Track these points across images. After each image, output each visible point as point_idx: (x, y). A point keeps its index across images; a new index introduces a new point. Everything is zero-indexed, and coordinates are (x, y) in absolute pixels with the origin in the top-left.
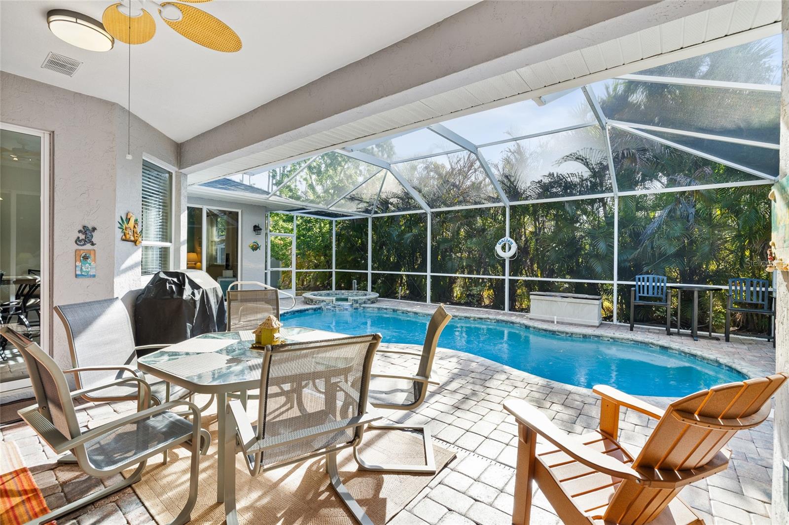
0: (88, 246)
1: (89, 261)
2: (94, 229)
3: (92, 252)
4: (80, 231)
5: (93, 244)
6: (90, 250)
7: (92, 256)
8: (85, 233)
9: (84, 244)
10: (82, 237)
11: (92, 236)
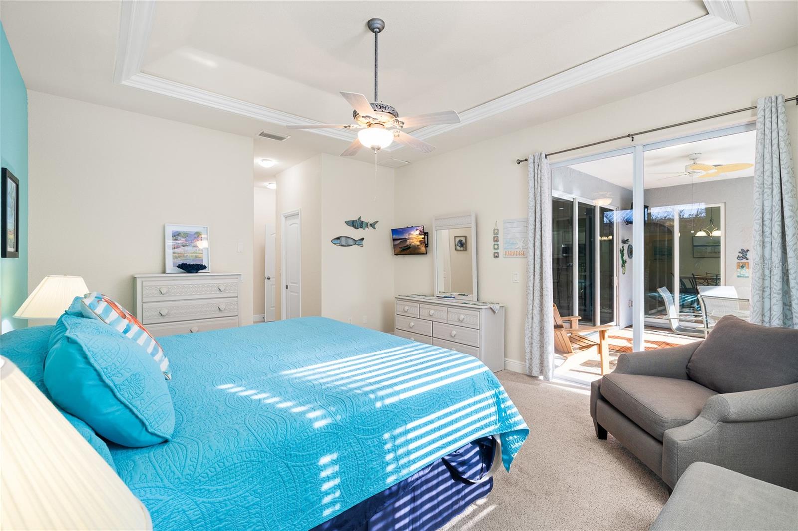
0: (744, 260)
1: (744, 268)
2: (748, 251)
3: (747, 264)
4: (739, 252)
5: (747, 259)
6: (745, 263)
7: (747, 266)
8: (742, 253)
9: (742, 259)
10: (741, 255)
11: (746, 255)
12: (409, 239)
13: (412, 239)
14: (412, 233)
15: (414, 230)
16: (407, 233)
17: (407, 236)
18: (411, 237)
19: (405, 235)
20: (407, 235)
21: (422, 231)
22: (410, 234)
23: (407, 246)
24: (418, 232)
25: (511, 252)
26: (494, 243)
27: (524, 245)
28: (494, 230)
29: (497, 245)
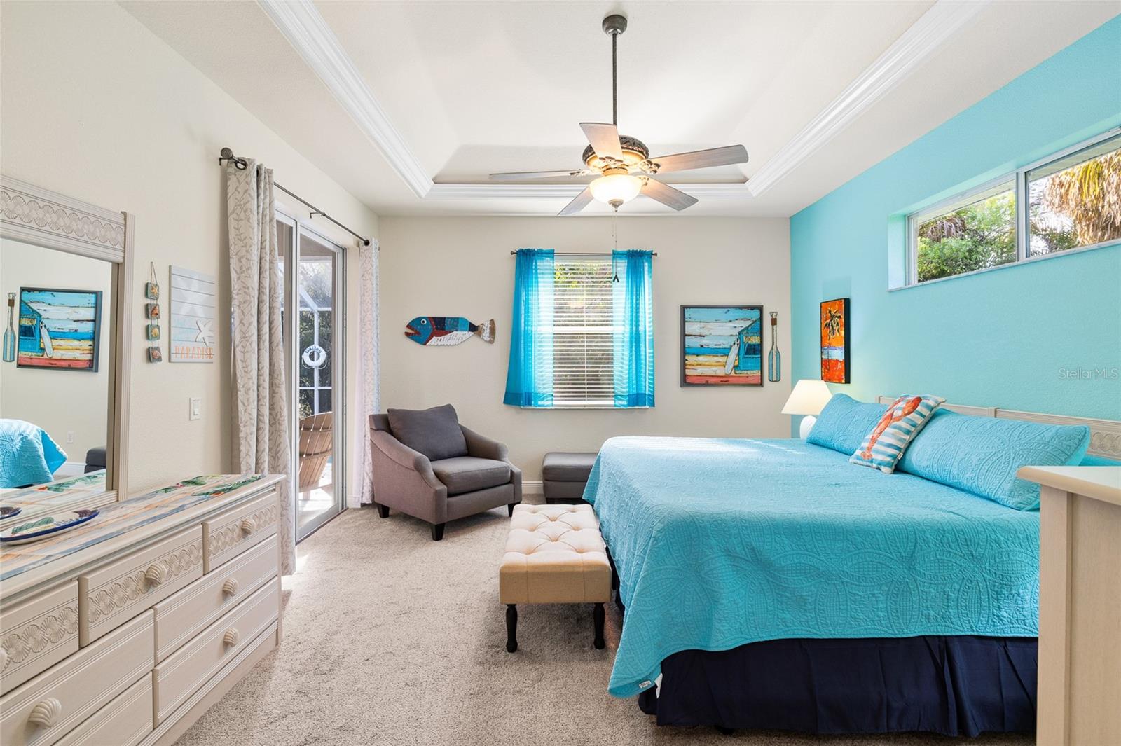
25: (187, 348)
26: (149, 322)
27: (212, 334)
28: (147, 285)
29: (158, 327)
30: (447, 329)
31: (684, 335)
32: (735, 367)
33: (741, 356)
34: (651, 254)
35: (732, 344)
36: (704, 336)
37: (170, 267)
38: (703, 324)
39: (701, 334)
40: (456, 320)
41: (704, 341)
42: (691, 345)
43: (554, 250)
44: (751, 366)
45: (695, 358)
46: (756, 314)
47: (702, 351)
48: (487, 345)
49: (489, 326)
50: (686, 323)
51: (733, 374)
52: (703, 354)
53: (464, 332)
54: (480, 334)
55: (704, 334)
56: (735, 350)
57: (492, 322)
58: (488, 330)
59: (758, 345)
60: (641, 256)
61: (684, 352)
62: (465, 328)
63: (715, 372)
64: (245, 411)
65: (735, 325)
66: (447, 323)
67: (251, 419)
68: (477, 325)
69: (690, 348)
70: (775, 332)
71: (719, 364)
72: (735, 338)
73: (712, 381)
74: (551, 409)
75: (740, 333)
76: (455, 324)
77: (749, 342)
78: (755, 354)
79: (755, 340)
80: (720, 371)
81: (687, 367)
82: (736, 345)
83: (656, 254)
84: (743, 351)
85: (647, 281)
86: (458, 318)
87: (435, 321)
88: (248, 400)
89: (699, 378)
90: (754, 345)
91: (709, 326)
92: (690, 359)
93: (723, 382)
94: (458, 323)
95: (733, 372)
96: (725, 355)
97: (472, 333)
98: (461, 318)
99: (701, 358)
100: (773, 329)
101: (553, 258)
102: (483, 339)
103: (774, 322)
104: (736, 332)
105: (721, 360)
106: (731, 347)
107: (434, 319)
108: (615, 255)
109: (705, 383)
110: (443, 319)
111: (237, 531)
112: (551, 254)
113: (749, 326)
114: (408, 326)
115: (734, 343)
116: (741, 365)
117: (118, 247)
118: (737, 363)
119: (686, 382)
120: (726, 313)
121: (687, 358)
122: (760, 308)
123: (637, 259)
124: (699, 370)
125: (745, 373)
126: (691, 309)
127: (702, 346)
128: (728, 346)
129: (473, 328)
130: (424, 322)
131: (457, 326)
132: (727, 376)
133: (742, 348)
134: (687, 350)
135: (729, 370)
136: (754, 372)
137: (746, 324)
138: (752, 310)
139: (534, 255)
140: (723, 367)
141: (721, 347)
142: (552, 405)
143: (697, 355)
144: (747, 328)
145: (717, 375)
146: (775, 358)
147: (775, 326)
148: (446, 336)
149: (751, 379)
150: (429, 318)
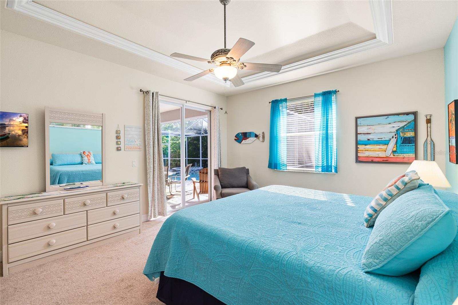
12: (9, 125)
13: (13, 126)
14: (14, 119)
15: (17, 116)
16: (7, 118)
17: (6, 122)
18: (12, 123)
19: (4, 120)
20: (8, 120)
21: (26, 118)
22: (11, 120)
23: (4, 135)
24: (21, 119)
25: (131, 147)
26: (117, 140)
27: (140, 143)
28: (116, 131)
29: (120, 142)
30: (247, 137)
31: (357, 134)
32: (394, 152)
33: (398, 145)
34: (336, 92)
35: (391, 137)
36: (370, 134)
37: (124, 125)
38: (369, 127)
39: (368, 132)
40: (250, 133)
41: (370, 137)
42: (361, 139)
43: (286, 98)
44: (406, 151)
45: (364, 146)
46: (411, 117)
47: (368, 142)
48: (262, 143)
49: (262, 135)
50: (358, 127)
51: (392, 156)
52: (369, 144)
53: (253, 138)
54: (259, 139)
55: (370, 133)
56: (394, 141)
57: (263, 133)
58: (262, 137)
59: (413, 137)
60: (329, 94)
61: (357, 143)
62: (253, 136)
63: (378, 154)
64: (149, 165)
65: (394, 126)
66: (248, 134)
67: (150, 167)
68: (258, 135)
69: (360, 141)
70: (429, 129)
71: (381, 150)
72: (394, 134)
73: (375, 160)
74: (287, 171)
75: (397, 131)
76: (250, 134)
77: (405, 136)
78: (410, 143)
79: (411, 134)
80: (382, 154)
81: (358, 152)
82: (394, 138)
83: (339, 91)
84: (400, 142)
85: (334, 106)
86: (251, 132)
87: (243, 134)
88: (149, 162)
89: (366, 158)
90: (409, 138)
91: (373, 127)
92: (361, 147)
93: (385, 161)
94: (251, 134)
95: (392, 155)
96: (385, 144)
97: (256, 138)
98: (252, 132)
99: (368, 147)
100: (427, 126)
101: (286, 102)
102: (260, 140)
103: (429, 121)
104: (394, 130)
105: (382, 148)
106: (390, 139)
107: (243, 133)
108: (316, 95)
109: (372, 161)
110: (246, 133)
111: (120, 197)
112: (286, 100)
113: (405, 125)
114: (236, 137)
115: (393, 137)
116: (398, 151)
117: (101, 122)
118: (395, 149)
119: (358, 160)
120: (386, 119)
121: (358, 146)
122: (415, 114)
123: (327, 95)
124: (367, 154)
125: (402, 156)
126: (361, 119)
127: (369, 140)
128: (388, 139)
129: (256, 136)
130: (240, 135)
131: (251, 135)
132: (387, 157)
133: (399, 140)
134: (359, 142)
135: (389, 153)
136: (410, 155)
137: (402, 125)
138: (407, 115)
139: (278, 102)
140: (384, 152)
141: (382, 139)
142: (286, 169)
143: (365, 145)
144: (403, 127)
145: (380, 156)
146: (429, 146)
147: (429, 125)
148: (247, 140)
149: (407, 159)
150: (242, 133)
